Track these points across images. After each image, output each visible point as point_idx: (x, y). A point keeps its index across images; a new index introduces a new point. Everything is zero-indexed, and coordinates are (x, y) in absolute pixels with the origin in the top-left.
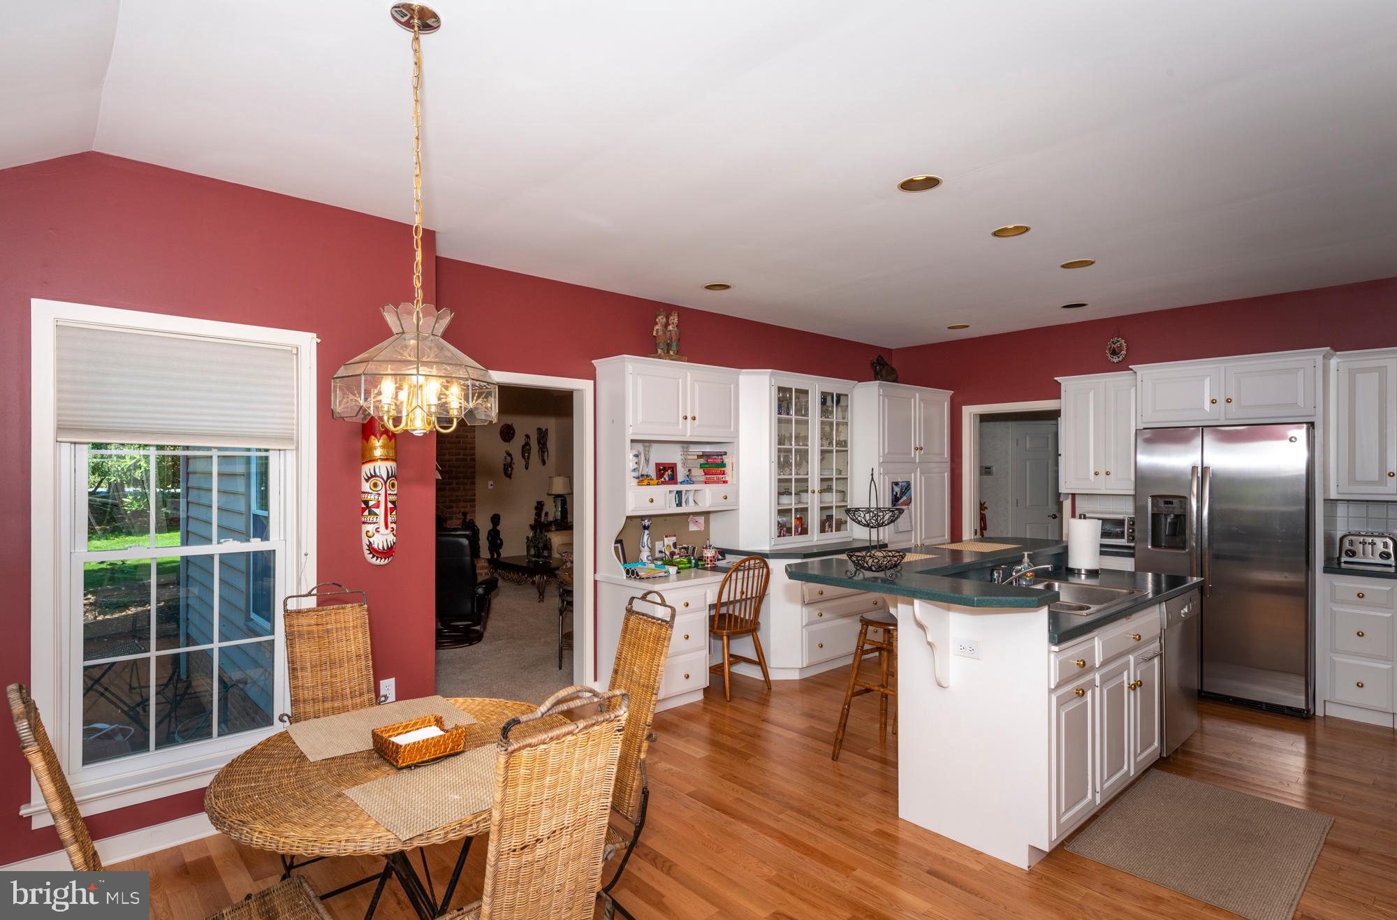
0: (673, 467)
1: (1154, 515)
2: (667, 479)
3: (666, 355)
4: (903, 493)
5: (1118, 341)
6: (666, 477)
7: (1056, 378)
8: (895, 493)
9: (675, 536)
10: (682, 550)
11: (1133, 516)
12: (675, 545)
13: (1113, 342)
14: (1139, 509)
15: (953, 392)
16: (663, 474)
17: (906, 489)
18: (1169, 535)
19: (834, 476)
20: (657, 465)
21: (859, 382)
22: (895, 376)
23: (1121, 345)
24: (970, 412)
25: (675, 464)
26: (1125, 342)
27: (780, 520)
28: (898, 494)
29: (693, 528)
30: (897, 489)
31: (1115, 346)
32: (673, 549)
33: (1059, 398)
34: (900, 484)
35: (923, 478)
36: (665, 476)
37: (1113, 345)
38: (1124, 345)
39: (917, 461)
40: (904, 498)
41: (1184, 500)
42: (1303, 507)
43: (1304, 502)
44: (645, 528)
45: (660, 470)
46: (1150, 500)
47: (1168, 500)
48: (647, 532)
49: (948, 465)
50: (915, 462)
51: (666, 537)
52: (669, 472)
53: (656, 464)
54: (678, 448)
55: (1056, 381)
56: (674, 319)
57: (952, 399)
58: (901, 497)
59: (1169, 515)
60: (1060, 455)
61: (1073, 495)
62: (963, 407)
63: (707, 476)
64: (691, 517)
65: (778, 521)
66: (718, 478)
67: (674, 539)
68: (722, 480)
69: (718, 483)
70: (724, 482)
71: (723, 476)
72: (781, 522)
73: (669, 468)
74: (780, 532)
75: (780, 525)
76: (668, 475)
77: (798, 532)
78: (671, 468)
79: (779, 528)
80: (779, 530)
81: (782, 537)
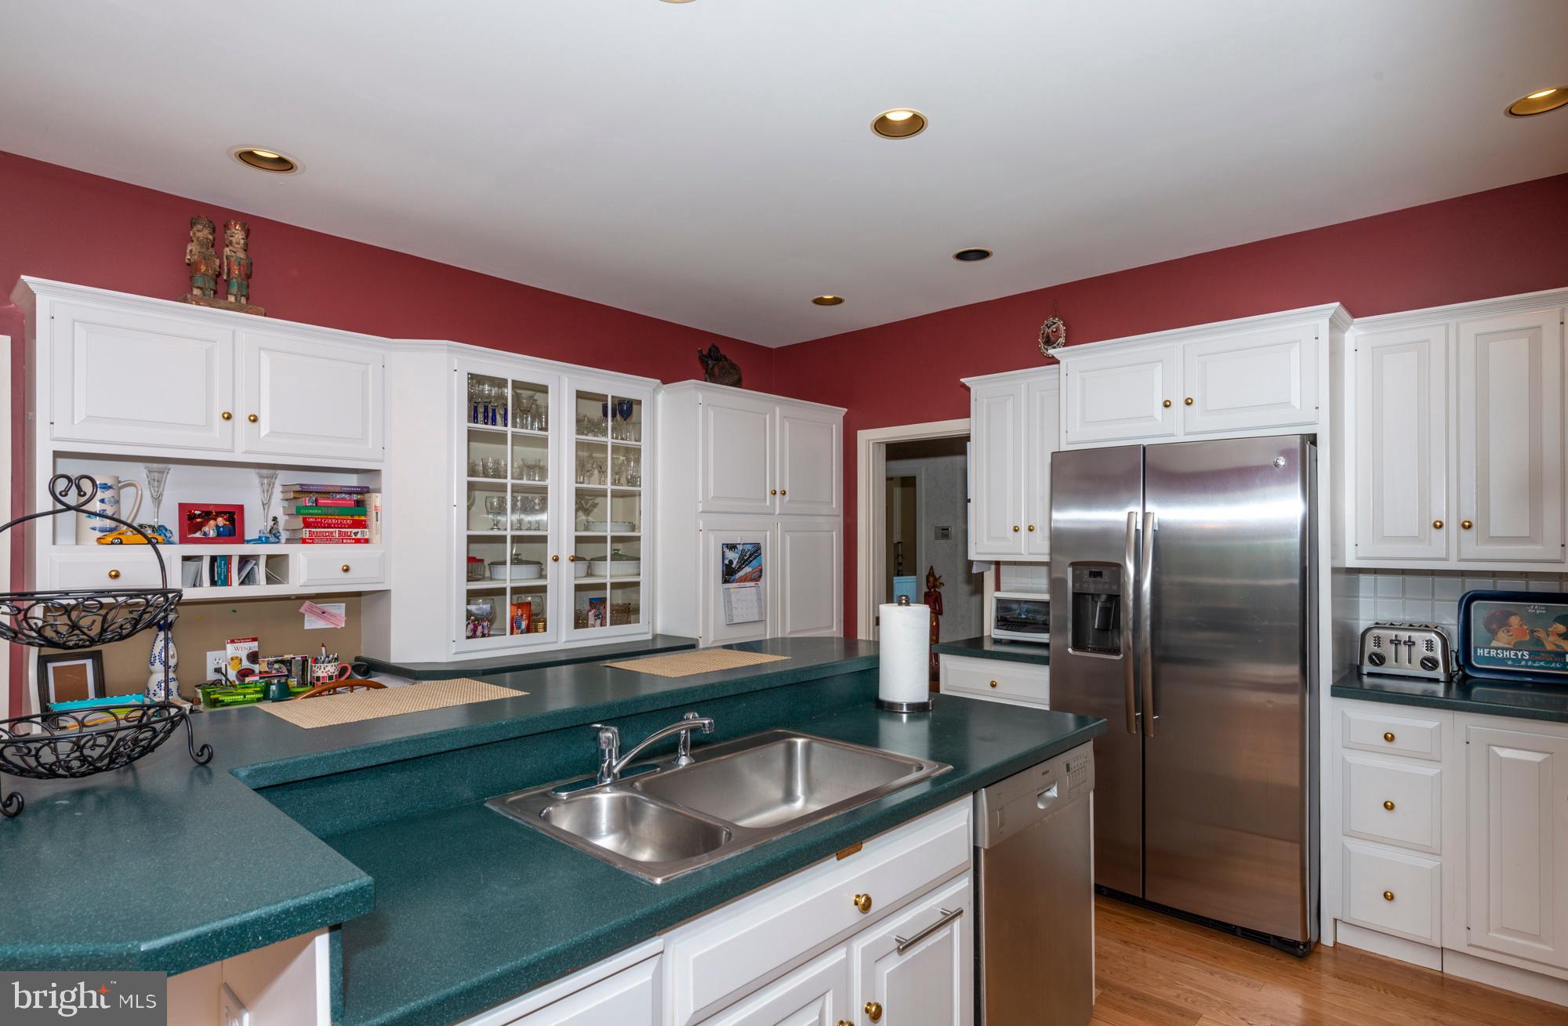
0: (231, 512)
1: (1076, 596)
2: (212, 534)
4: (744, 561)
5: (1055, 323)
6: (210, 531)
7: (962, 380)
8: (727, 562)
9: (254, 640)
10: (276, 666)
11: (1046, 597)
12: (253, 657)
13: (1047, 325)
14: (1056, 585)
15: (846, 410)
16: (201, 525)
17: (750, 556)
18: (1097, 629)
19: (609, 534)
20: (184, 508)
21: (665, 382)
22: (736, 377)
23: (1058, 329)
24: (870, 440)
25: (240, 508)
26: (1064, 325)
27: (473, 608)
28: (735, 563)
29: (312, 623)
30: (732, 556)
31: (1050, 331)
33: (968, 416)
34: (740, 548)
35: (788, 538)
36: (206, 529)
37: (1047, 330)
38: (1062, 328)
39: (777, 512)
40: (747, 570)
41: (1118, 568)
42: (1296, 581)
43: (1298, 572)
45: (193, 517)
46: (1070, 570)
47: (1096, 570)
49: (841, 519)
50: (773, 514)
51: (233, 642)
52: (221, 521)
53: (182, 506)
55: (964, 386)
56: (237, 235)
57: (846, 418)
58: (740, 568)
59: (1099, 595)
60: (969, 501)
61: (998, 563)
62: (859, 432)
63: (313, 530)
64: (307, 603)
65: (468, 611)
66: (356, 534)
67: (254, 646)
68: (354, 537)
69: (343, 543)
70: (358, 541)
71: (356, 530)
72: (476, 612)
73: (222, 512)
74: (474, 630)
75: (472, 618)
76: (217, 527)
77: (519, 627)
78: (226, 513)
79: (469, 623)
80: (471, 626)
81: (478, 637)
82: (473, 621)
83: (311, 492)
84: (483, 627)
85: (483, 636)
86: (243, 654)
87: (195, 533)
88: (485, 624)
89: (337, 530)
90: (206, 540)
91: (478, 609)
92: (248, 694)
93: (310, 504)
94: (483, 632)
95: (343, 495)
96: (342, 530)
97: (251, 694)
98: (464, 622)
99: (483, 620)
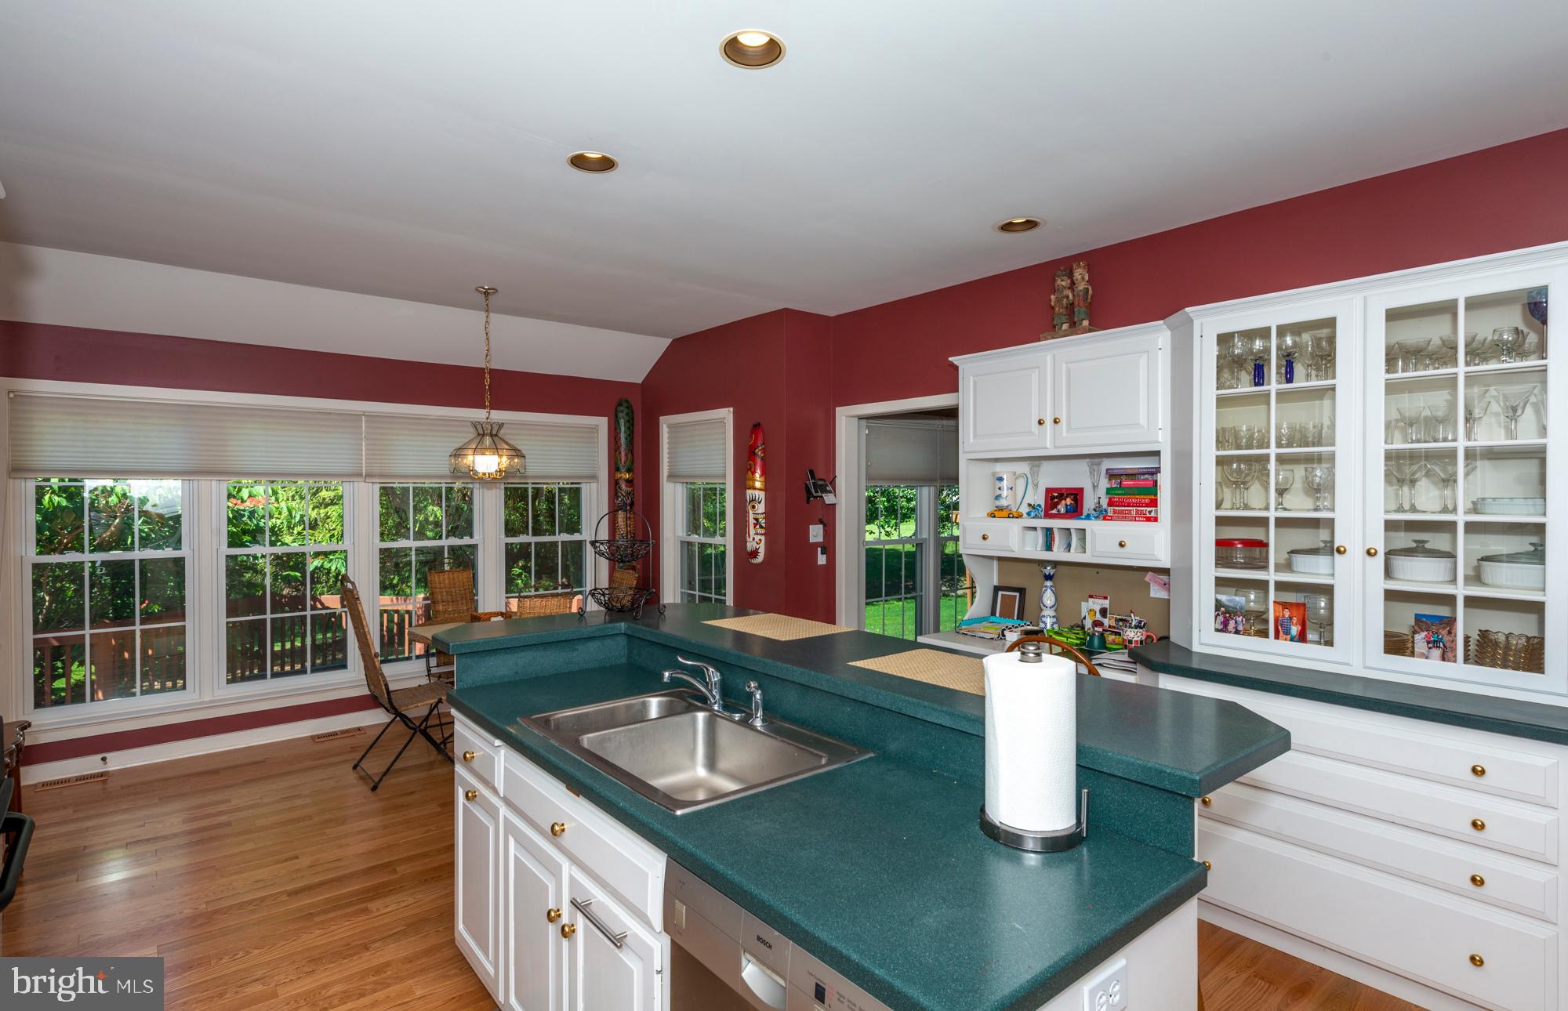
0: (1077, 494)
2: (1063, 511)
3: (1074, 328)
6: (1062, 509)
9: (1106, 598)
10: (1119, 622)
12: (1103, 612)
16: (1057, 504)
19: (1461, 518)
20: (1049, 491)
25: (1081, 490)
29: (1155, 592)
32: (1098, 617)
36: (1059, 507)
44: (1049, 577)
45: (1053, 498)
48: (1049, 583)
51: (1091, 597)
52: (1069, 501)
53: (1047, 489)
54: (1083, 465)
56: (1080, 273)
63: (1116, 508)
64: (1150, 573)
65: (1217, 601)
66: (1150, 512)
67: (1106, 603)
68: (1148, 515)
69: (1135, 521)
70: (1148, 519)
71: (1151, 509)
72: (1227, 603)
73: (1070, 494)
74: (1225, 624)
75: (1223, 609)
76: (1066, 505)
77: (1287, 632)
78: (1072, 494)
79: (1218, 615)
80: (1221, 618)
81: (1230, 632)
82: (1223, 613)
83: (1122, 475)
84: (1236, 622)
85: (1237, 632)
86: (1097, 608)
87: (1053, 510)
88: (1239, 619)
89: (1135, 508)
90: (1059, 516)
91: (1229, 601)
92: (1070, 638)
93: (1116, 486)
94: (1236, 628)
95: (1147, 476)
96: (1139, 508)
97: (1073, 639)
98: (1213, 614)
99: (1236, 614)
